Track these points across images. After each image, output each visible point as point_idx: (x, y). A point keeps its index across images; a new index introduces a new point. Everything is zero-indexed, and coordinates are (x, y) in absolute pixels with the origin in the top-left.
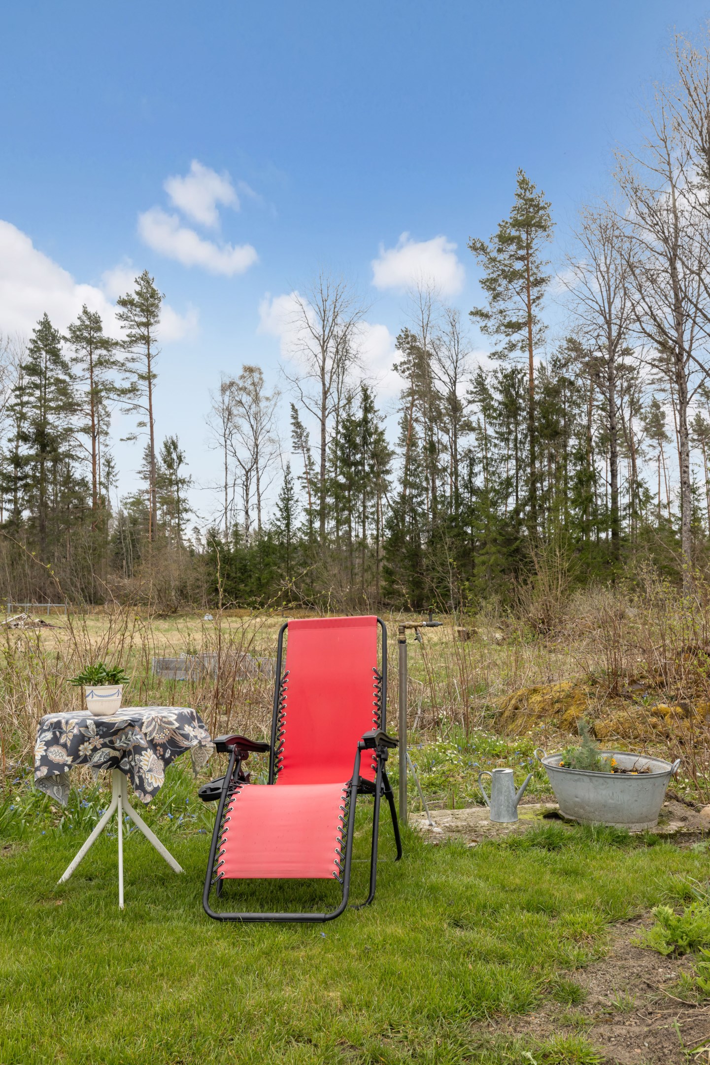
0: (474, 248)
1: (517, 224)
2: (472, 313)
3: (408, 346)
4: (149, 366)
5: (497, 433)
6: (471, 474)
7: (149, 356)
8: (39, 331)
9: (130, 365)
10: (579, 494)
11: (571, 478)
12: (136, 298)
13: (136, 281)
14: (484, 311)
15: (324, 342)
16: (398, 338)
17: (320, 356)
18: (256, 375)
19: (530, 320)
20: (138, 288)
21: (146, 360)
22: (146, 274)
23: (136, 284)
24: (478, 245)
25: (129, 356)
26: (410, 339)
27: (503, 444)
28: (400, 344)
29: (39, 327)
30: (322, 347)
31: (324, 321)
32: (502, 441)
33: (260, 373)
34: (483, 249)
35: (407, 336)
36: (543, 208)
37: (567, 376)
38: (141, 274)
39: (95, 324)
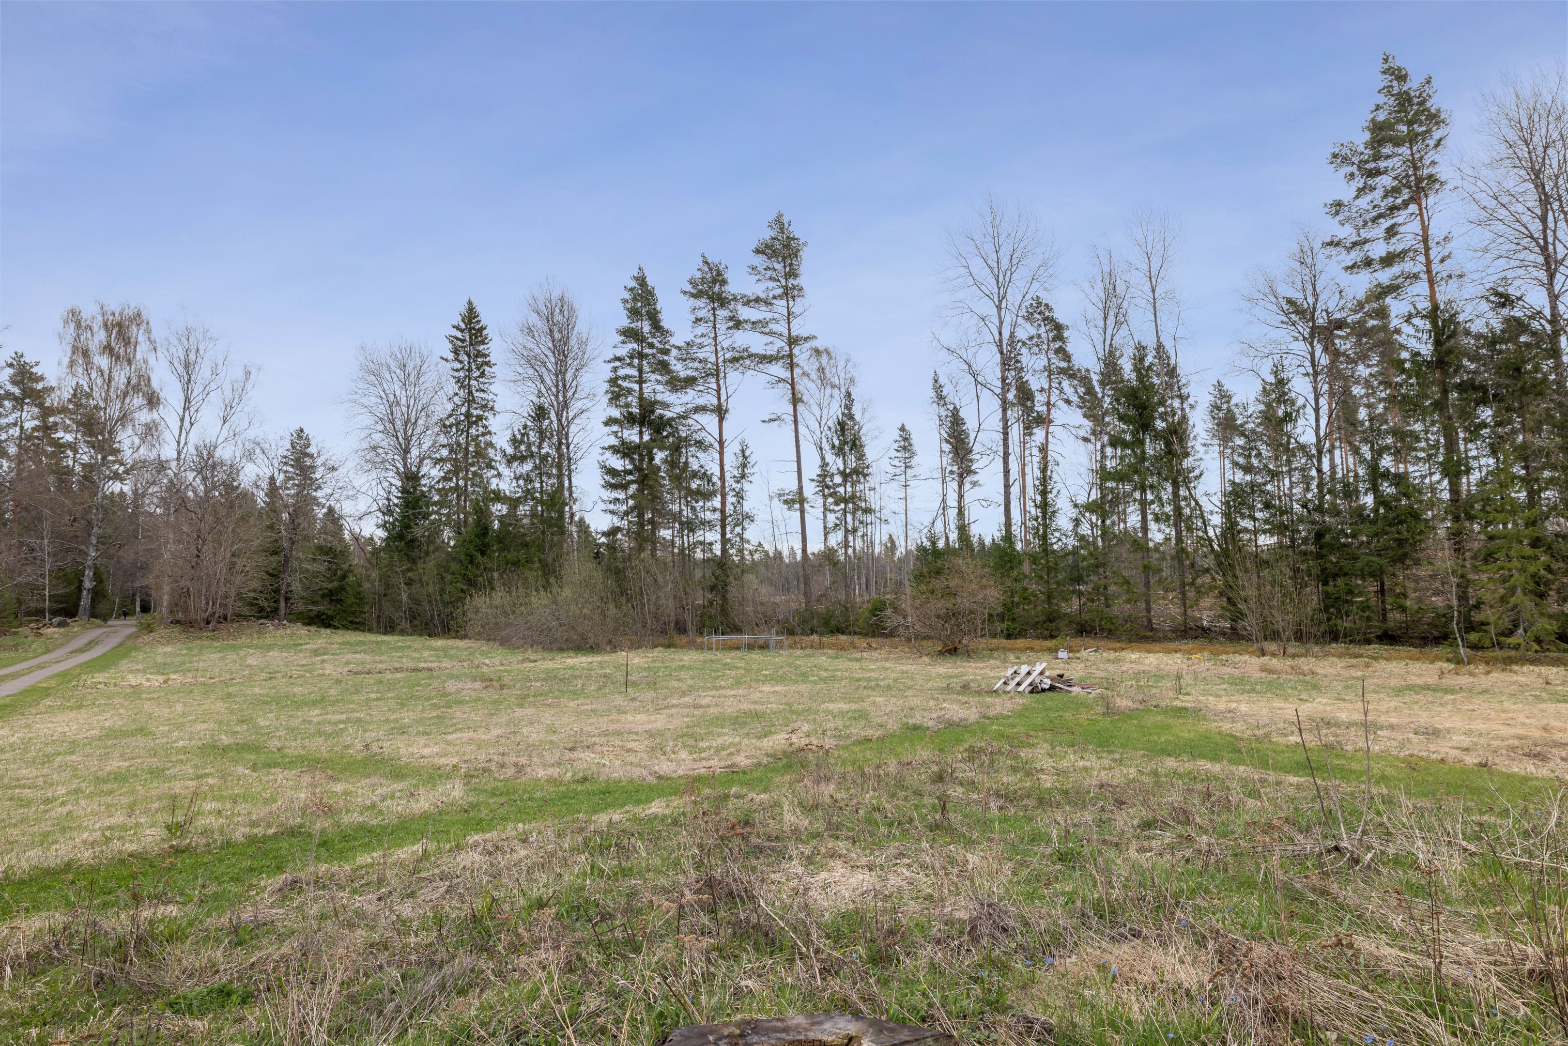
4: (789, 326)
7: (789, 315)
8: (632, 289)
18: (824, 359)
20: (773, 234)
21: (786, 320)
22: (780, 216)
23: (768, 227)
25: (768, 314)
29: (633, 284)
38: (773, 216)
39: (719, 278)
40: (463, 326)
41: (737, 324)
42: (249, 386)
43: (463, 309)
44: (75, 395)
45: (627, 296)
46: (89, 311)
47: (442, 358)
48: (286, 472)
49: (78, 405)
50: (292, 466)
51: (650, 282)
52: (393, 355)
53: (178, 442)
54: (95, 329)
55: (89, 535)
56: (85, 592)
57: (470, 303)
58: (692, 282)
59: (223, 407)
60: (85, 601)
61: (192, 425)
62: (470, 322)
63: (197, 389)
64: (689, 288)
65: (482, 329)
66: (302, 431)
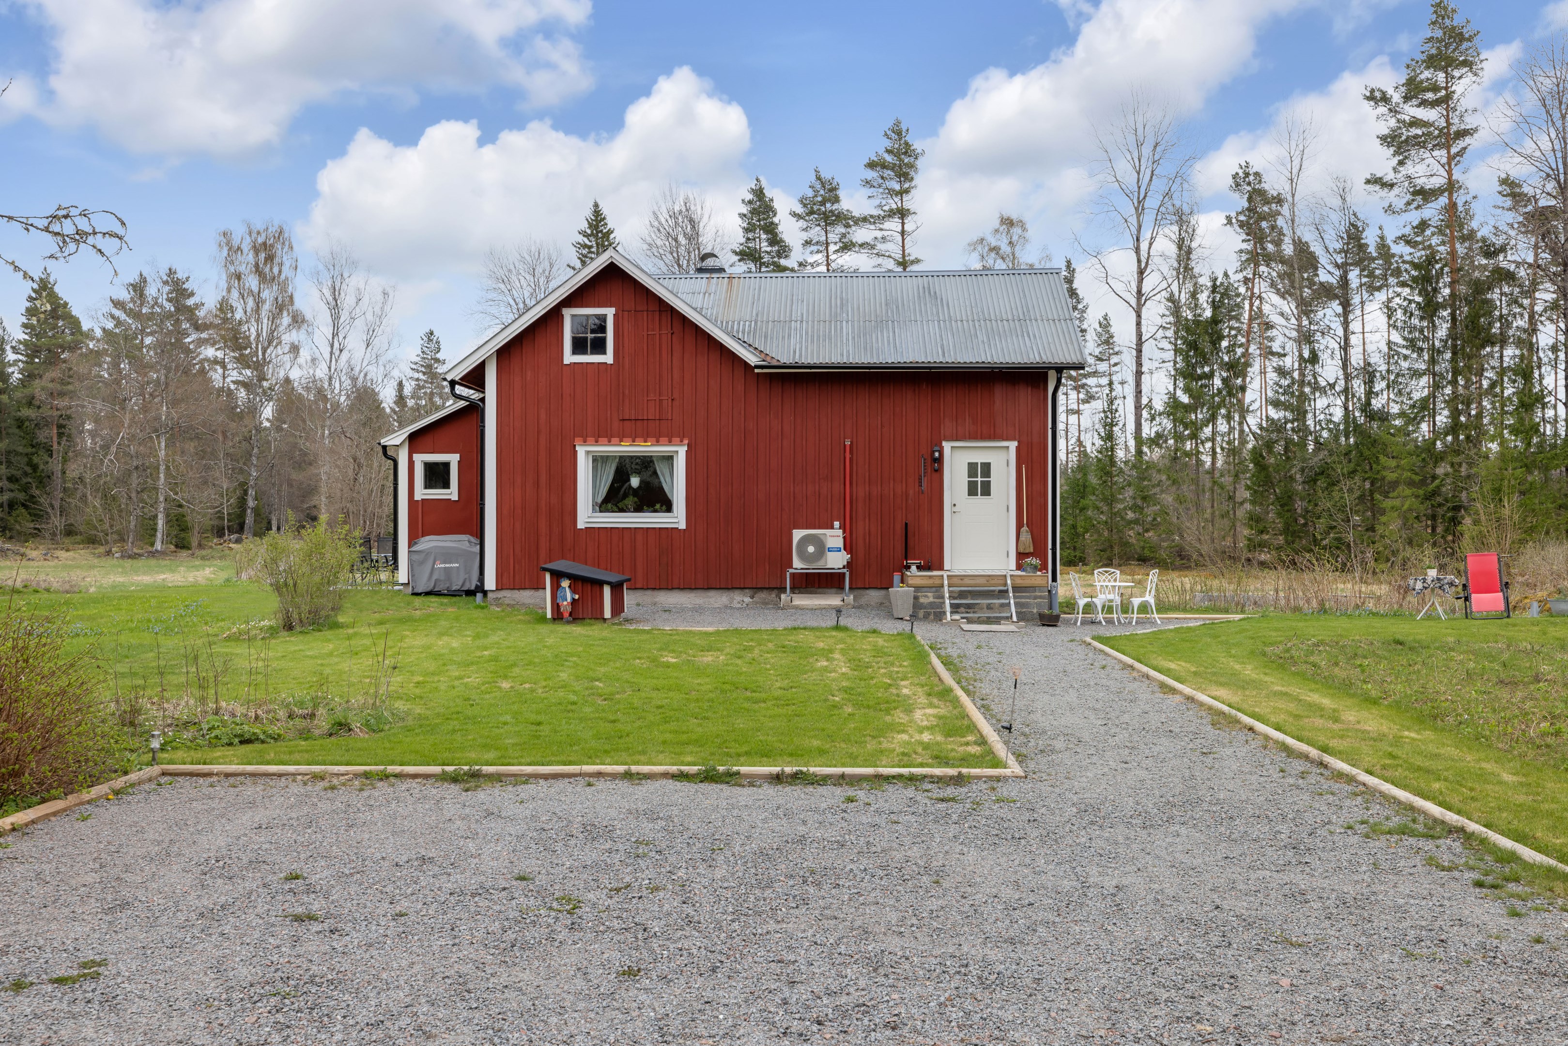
0: (1371, 98)
1: (1432, 62)
2: (1368, 182)
3: (1249, 188)
4: (903, 247)
5: (1405, 339)
6: (1370, 393)
7: (903, 233)
8: (750, 202)
9: (880, 247)
10: (1521, 420)
11: (1509, 398)
12: (889, 158)
13: (886, 134)
14: (1386, 179)
15: (1139, 202)
16: (1235, 176)
17: (1133, 220)
18: (1016, 231)
19: (1451, 186)
20: (888, 144)
21: (900, 238)
22: (898, 123)
23: (885, 138)
24: (1378, 94)
25: (879, 234)
26: (1251, 178)
27: (1415, 355)
28: (1238, 185)
29: (749, 197)
30: (1137, 209)
31: (1139, 174)
32: (1413, 351)
33: (1024, 229)
34: (1385, 99)
35: (1247, 175)
36: (1470, 39)
37: (1504, 265)
38: (890, 124)
39: (831, 193)
40: (589, 231)
41: (847, 247)
42: (387, 308)
43: (588, 212)
44: (221, 309)
45: (744, 210)
46: (239, 234)
47: (569, 266)
48: (418, 380)
49: (225, 320)
50: (424, 373)
51: (768, 193)
52: (523, 260)
53: (330, 368)
54: (245, 250)
55: (251, 456)
56: (249, 511)
57: (596, 205)
58: (803, 201)
59: (366, 329)
60: (249, 519)
61: (341, 351)
62: (597, 227)
63: (344, 316)
64: (799, 210)
65: (610, 232)
66: (432, 333)
